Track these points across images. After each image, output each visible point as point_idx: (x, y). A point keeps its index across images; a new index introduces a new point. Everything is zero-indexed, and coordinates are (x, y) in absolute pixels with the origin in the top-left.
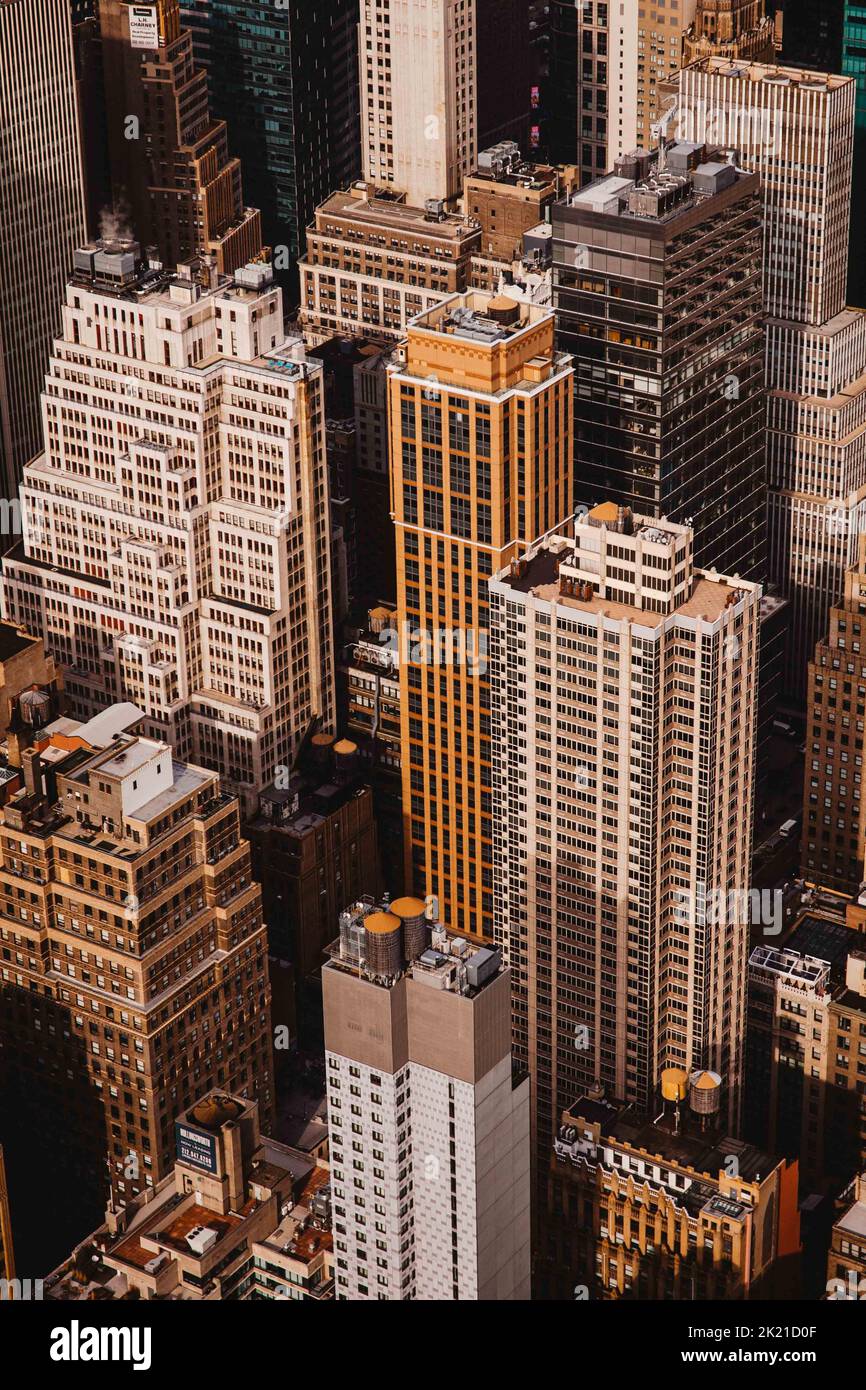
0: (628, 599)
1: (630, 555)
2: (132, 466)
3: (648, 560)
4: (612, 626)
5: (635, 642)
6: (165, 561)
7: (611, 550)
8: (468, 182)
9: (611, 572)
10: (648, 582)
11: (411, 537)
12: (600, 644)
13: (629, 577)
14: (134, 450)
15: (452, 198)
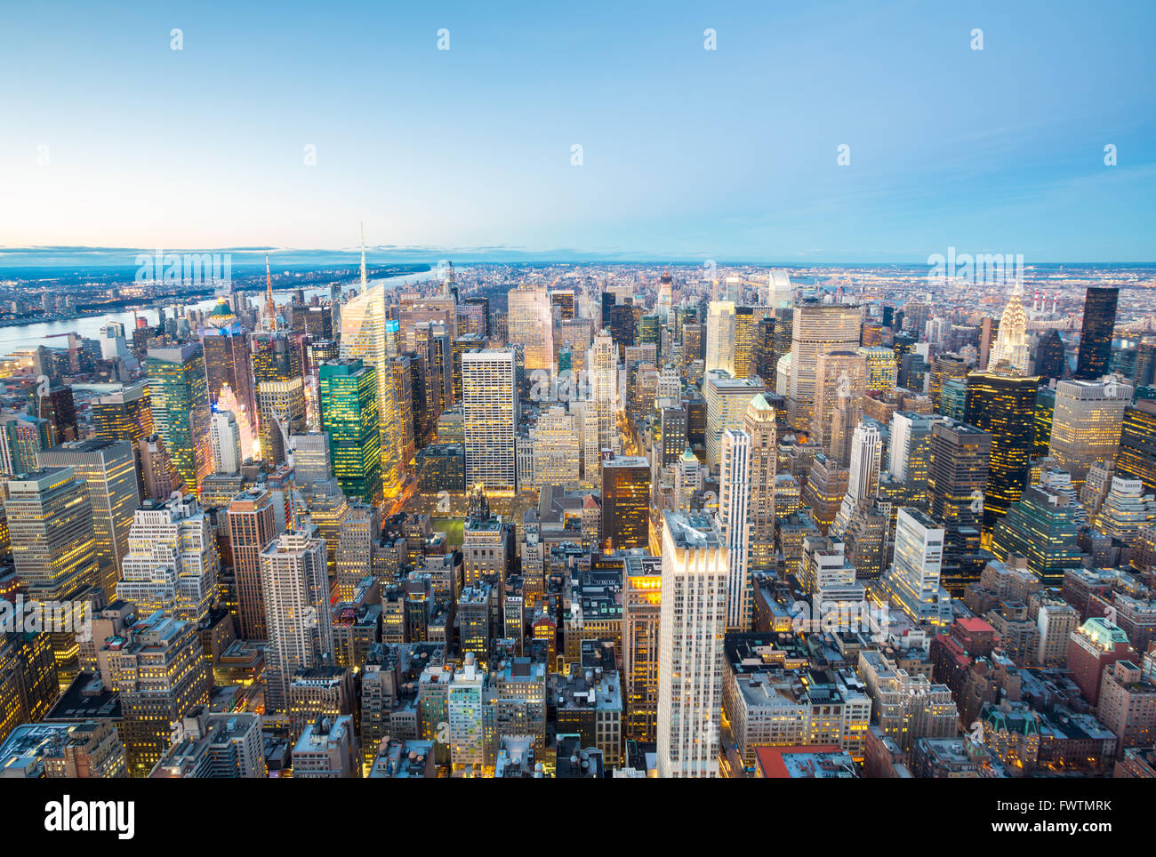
0: (294, 549)
1: (294, 540)
2: (157, 550)
3: (298, 540)
4: (291, 556)
5: (297, 559)
6: (168, 571)
7: (289, 540)
8: (241, 467)
9: (290, 544)
10: (299, 544)
11: (236, 549)
12: (289, 561)
13: (294, 545)
14: (157, 546)
15: (238, 471)
